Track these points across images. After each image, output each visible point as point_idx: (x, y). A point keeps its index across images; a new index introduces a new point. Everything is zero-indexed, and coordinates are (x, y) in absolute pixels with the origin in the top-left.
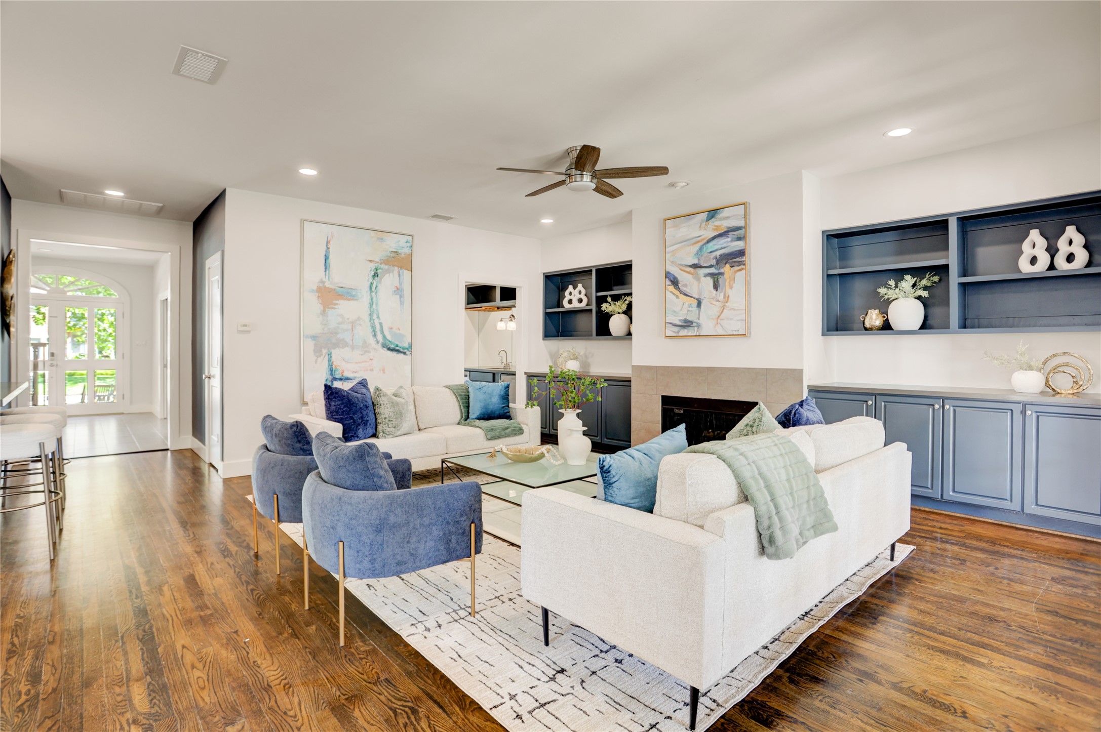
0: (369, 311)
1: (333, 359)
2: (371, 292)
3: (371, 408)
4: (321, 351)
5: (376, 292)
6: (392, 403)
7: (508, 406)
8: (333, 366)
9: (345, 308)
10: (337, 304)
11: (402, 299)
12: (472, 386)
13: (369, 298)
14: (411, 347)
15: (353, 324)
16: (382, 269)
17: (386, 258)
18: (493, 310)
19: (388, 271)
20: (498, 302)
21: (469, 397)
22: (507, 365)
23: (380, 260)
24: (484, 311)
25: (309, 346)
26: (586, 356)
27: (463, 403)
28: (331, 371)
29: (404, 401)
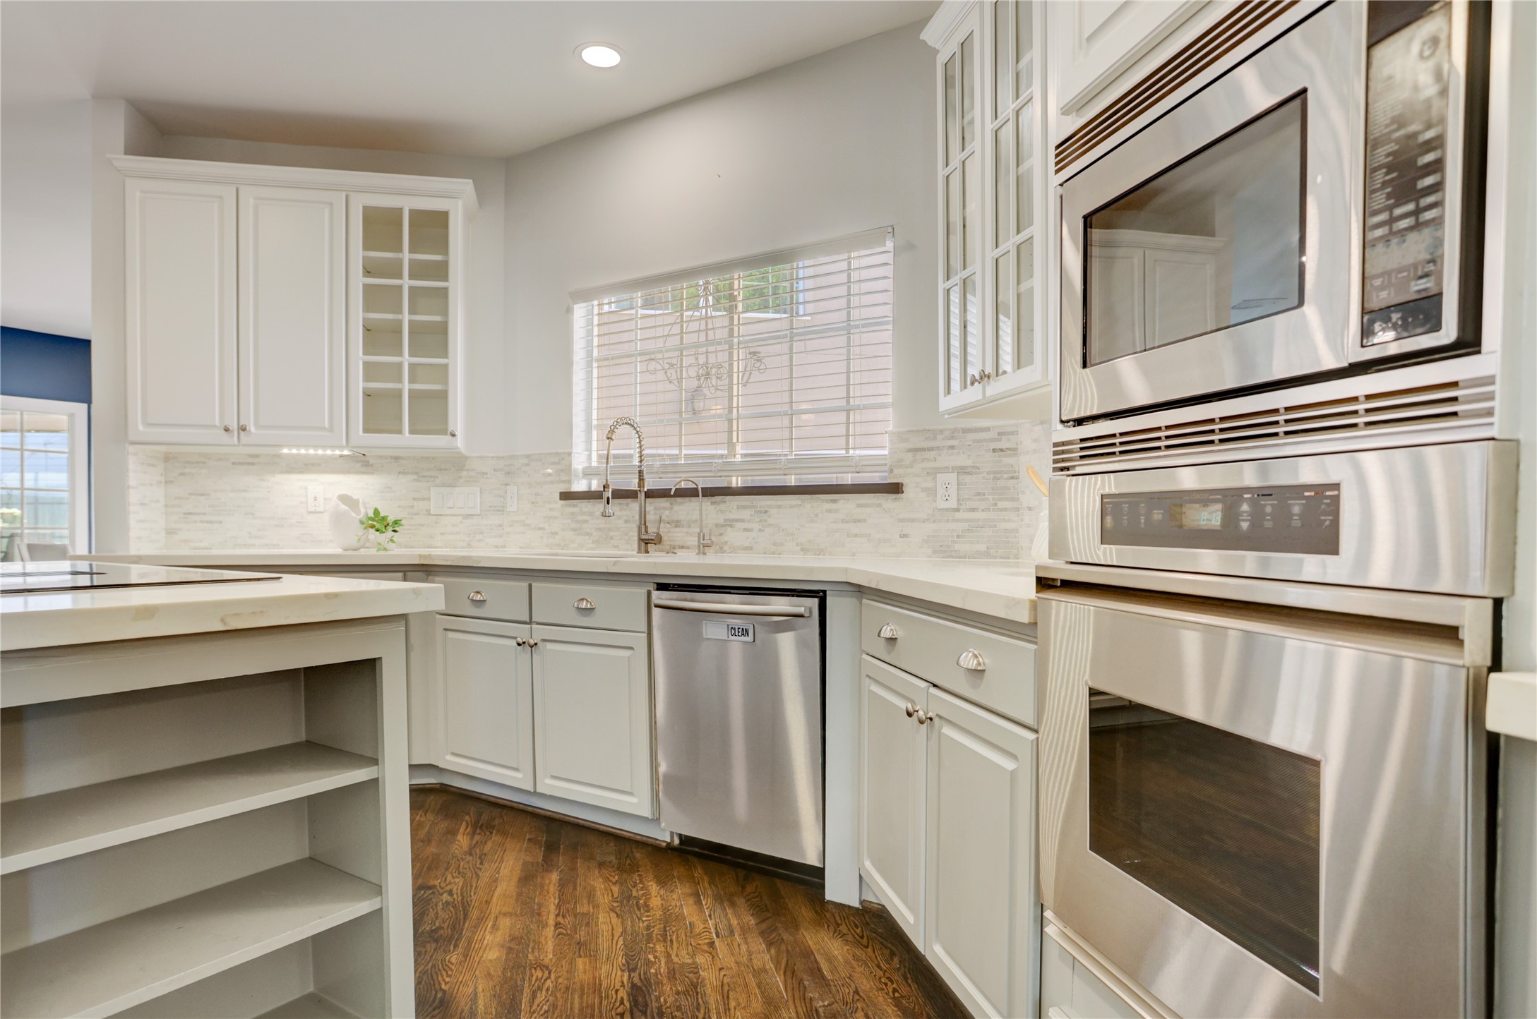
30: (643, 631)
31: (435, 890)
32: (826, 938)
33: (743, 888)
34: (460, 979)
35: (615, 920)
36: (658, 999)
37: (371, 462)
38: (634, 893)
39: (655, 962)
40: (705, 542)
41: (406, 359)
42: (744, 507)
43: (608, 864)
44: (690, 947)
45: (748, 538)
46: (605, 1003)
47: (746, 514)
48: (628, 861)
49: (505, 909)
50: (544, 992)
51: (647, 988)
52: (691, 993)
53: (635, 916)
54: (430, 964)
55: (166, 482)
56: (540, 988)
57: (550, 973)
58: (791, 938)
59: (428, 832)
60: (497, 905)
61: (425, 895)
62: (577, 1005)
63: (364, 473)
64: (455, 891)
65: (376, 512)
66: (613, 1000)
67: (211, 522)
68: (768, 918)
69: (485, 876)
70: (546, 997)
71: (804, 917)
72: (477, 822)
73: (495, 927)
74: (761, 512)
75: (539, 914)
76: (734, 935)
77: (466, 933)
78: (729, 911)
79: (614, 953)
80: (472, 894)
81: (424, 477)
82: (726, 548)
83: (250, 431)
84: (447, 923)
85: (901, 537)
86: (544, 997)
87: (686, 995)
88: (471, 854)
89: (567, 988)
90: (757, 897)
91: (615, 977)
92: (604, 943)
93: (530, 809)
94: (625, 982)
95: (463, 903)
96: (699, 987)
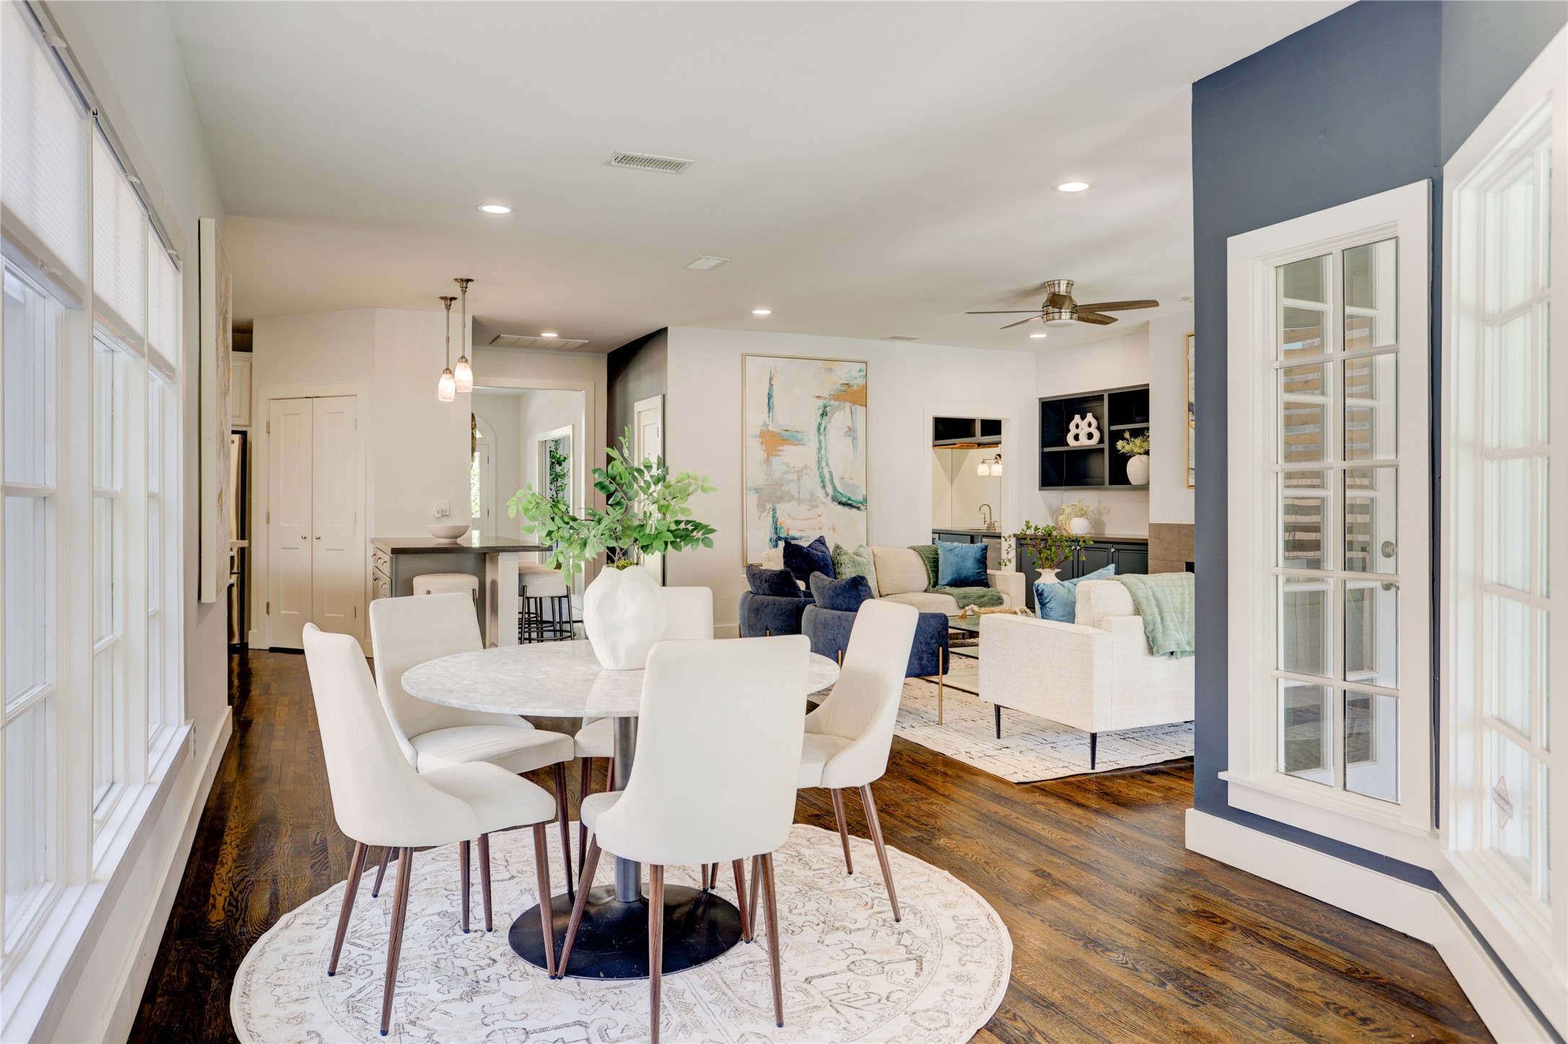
0: (817, 457)
1: (778, 515)
2: (820, 434)
3: (831, 567)
4: (765, 505)
5: (825, 435)
6: (854, 562)
7: (986, 572)
8: (778, 523)
9: (792, 456)
10: (782, 450)
11: (855, 441)
12: (942, 546)
13: (817, 442)
14: (865, 500)
15: (800, 474)
16: (832, 406)
17: (836, 393)
18: (972, 447)
19: (838, 408)
20: (979, 438)
21: (938, 561)
22: (991, 525)
23: (830, 395)
24: (961, 447)
25: (752, 499)
26: (1100, 513)
27: (931, 567)
28: (776, 529)
29: (865, 560)
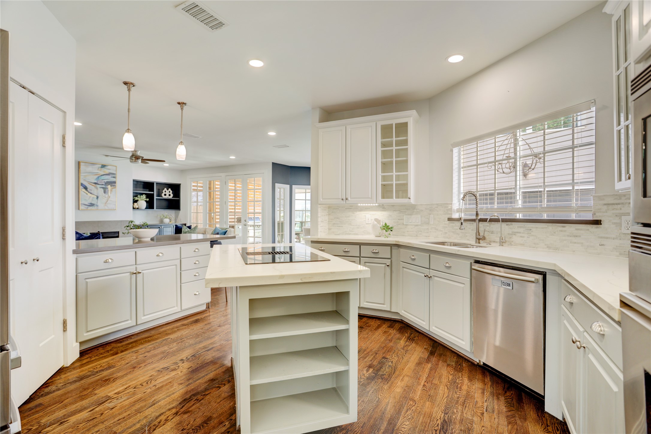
30: (468, 278)
31: (388, 360)
32: (539, 430)
33: (506, 392)
34: (385, 396)
35: (446, 390)
36: (452, 429)
37: (385, 207)
38: (457, 381)
39: (456, 413)
40: (503, 241)
41: (394, 173)
42: (521, 227)
43: (451, 366)
44: (473, 412)
45: (522, 240)
46: (431, 423)
47: (521, 230)
48: (459, 367)
49: (408, 374)
50: (411, 411)
51: (449, 423)
52: (467, 432)
53: (454, 391)
54: (378, 387)
55: (329, 215)
56: (410, 409)
57: (415, 404)
58: (521, 424)
59: (392, 337)
60: (406, 371)
61: (384, 361)
62: (421, 420)
63: (383, 211)
64: (393, 362)
65: (386, 224)
66: (435, 423)
67: (340, 227)
68: (512, 410)
69: (405, 359)
70: (411, 413)
71: (531, 416)
72: (409, 337)
73: (402, 380)
74: (528, 229)
75: (419, 379)
76: (494, 413)
77: (392, 379)
78: (495, 401)
79: (441, 404)
80: (399, 365)
81: (402, 212)
82: (512, 243)
83: (349, 200)
84: (388, 373)
85: (600, 245)
86: (410, 413)
87: (464, 432)
88: (403, 349)
89: (420, 412)
90: (511, 398)
91: (439, 414)
92: (439, 399)
93: (429, 336)
94: (442, 418)
95: (395, 367)
96: (471, 431)
